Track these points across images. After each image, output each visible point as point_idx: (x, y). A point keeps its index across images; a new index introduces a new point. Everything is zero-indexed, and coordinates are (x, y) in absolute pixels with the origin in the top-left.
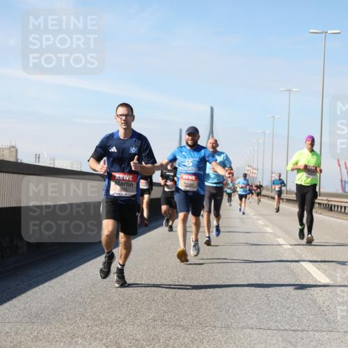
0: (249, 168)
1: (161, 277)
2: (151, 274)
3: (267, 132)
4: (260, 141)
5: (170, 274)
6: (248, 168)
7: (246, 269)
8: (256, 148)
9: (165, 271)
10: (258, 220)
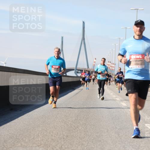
0: (110, 64)
1: (52, 136)
2: (45, 133)
3: (121, 38)
4: (117, 45)
5: (58, 134)
6: (108, 63)
7: (109, 130)
8: (114, 49)
9: (54, 132)
10: (116, 98)
